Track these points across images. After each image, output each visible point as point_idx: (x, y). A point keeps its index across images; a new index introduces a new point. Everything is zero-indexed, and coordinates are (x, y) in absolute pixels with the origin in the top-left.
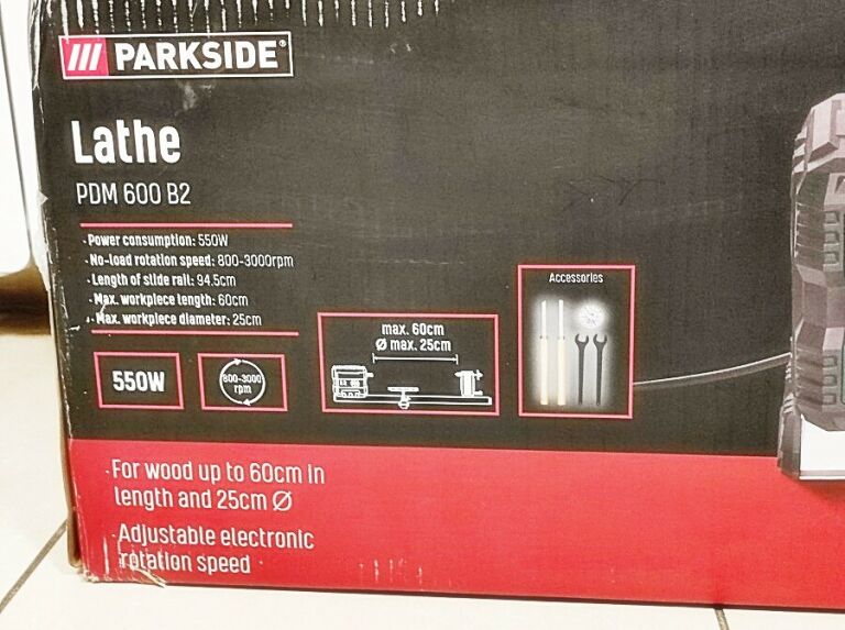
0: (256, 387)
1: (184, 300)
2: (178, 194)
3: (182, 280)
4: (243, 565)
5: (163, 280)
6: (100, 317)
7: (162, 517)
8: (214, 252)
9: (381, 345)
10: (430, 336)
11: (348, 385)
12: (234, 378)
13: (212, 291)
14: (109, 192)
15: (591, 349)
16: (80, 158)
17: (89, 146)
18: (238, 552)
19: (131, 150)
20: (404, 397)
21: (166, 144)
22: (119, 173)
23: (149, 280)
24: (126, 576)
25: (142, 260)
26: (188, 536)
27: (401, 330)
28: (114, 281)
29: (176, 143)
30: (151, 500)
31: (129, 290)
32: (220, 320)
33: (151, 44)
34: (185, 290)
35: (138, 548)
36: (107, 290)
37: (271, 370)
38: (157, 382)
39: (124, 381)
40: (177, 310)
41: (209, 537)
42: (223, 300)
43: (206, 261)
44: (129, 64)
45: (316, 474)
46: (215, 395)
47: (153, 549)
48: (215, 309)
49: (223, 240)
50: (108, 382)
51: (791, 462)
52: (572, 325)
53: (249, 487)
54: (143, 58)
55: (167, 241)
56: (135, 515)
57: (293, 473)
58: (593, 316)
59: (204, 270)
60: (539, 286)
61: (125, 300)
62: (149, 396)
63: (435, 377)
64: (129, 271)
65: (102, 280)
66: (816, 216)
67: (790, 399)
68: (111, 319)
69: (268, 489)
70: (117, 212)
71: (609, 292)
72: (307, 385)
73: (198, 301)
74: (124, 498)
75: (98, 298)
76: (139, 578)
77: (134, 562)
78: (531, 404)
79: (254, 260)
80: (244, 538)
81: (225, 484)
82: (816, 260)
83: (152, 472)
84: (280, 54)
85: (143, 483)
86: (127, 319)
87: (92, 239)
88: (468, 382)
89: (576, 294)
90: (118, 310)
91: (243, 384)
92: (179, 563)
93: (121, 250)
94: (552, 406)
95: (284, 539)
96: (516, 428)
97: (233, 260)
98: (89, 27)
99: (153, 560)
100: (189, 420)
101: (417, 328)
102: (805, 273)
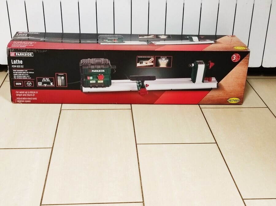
0: (31, 84)
2: (22, 67)
3: (23, 74)
4: (30, 101)
5: (21, 74)
6: (14, 78)
7: (21, 97)
8: (26, 72)
9: (43, 80)
10: (48, 80)
11: (40, 84)
12: (28, 83)
14: (15, 66)
15: (63, 81)
17: (13, 62)
18: (29, 100)
19: (17, 63)
20: (45, 85)
21: (21, 62)
22: (16, 65)
23: (19, 74)
25: (19, 73)
26: (24, 99)
27: (45, 79)
28: (16, 74)
29: (22, 62)
30: (20, 95)
32: (27, 78)
33: (19, 53)
37: (32, 83)
38: (20, 84)
39: (17, 84)
40: (22, 77)
41: (26, 99)
42: (27, 76)
43: (25, 73)
44: (17, 55)
45: (37, 92)
46: (26, 85)
48: (26, 77)
50: (15, 84)
51: (82, 91)
52: (61, 78)
53: (30, 94)
54: (19, 54)
55: (21, 71)
56: (18, 97)
57: (35, 92)
58: (63, 78)
60: (58, 75)
61: (17, 76)
63: (48, 83)
64: (17, 74)
66: (82, 69)
67: (81, 85)
69: (32, 94)
70: (16, 68)
71: (64, 76)
72: (36, 84)
73: (24, 76)
74: (17, 95)
75: (14, 76)
76: (19, 103)
77: (18, 101)
78: (58, 85)
79: (30, 73)
80: (30, 99)
81: (27, 93)
82: (82, 73)
83: (20, 92)
84: (32, 55)
85: (19, 93)
86: (17, 78)
87: (14, 71)
88: (51, 83)
89: (61, 76)
91: (29, 84)
92: (23, 101)
93: (16, 72)
94: (60, 86)
95: (34, 99)
96: (56, 88)
97: (28, 73)
98: (13, 52)
99: (21, 101)
100: (24, 88)
101: (46, 79)
102: (81, 74)
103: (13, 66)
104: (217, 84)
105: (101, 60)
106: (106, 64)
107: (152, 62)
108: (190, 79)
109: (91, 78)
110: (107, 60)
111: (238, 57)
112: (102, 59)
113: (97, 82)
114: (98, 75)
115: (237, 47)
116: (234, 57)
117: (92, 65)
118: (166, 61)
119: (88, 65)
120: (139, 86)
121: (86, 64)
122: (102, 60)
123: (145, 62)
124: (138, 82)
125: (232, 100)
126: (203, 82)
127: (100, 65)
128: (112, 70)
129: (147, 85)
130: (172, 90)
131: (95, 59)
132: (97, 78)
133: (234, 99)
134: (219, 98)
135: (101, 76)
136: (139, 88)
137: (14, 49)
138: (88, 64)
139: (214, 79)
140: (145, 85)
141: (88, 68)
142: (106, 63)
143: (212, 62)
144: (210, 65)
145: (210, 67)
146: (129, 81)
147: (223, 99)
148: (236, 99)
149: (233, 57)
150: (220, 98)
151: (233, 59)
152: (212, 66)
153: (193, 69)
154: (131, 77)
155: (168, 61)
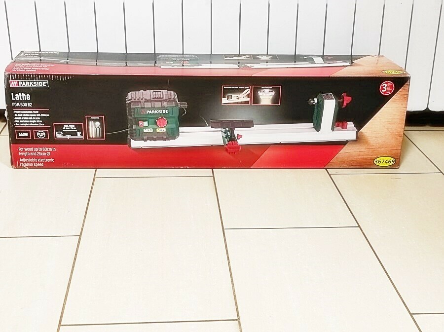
0: (43, 135)
1: (31, 121)
2: (30, 105)
3: (31, 118)
4: (42, 165)
5: (27, 118)
6: (17, 124)
7: (27, 157)
8: (36, 114)
9: (64, 128)
10: (72, 127)
11: (59, 135)
12: (40, 134)
13: (36, 120)
14: (18, 105)
15: (98, 129)
16: (13, 99)
17: (14, 97)
18: (41, 163)
19: (22, 98)
20: (68, 137)
21: (28, 97)
22: (19, 101)
23: (25, 118)
24: (22, 167)
25: (24, 115)
26: (32, 160)
27: (67, 126)
28: (19, 118)
29: (30, 97)
30: (25, 154)
31: (21, 120)
32: (37, 125)
33: (25, 82)
34: (31, 120)
35: (23, 162)
36: (18, 120)
37: (46, 132)
38: (26, 135)
39: (21, 135)
40: (30, 123)
41: (36, 160)
42: (38, 121)
44: (21, 85)
45: (54, 149)
46: (36, 137)
47: (26, 162)
48: (37, 123)
49: (38, 112)
50: (18, 135)
51: (130, 146)
52: (95, 125)
53: (43, 152)
54: (24, 84)
55: (28, 112)
56: (23, 157)
57: (50, 149)
58: (98, 124)
59: (34, 117)
60: (89, 119)
61: (21, 121)
62: (25, 137)
63: (73, 133)
64: (22, 117)
65: (17, 118)
66: (130, 109)
67: (129, 136)
68: (19, 125)
69: (46, 152)
70: (20, 108)
71: (100, 120)
72: (52, 135)
73: (33, 122)
74: (21, 154)
75: (16, 121)
76: (24, 168)
77: (23, 165)
78: (89, 137)
79: (42, 115)
80: (42, 160)
81: (38, 151)
82: (131, 115)
83: (26, 149)
84: (46, 84)
85: (24, 151)
86: (21, 124)
87: (15, 112)
89: (95, 120)
90: (20, 123)
92: (31, 165)
93: (20, 114)
94: (92, 138)
95: (49, 160)
96: (87, 141)
97: (39, 115)
98: (15, 79)
99: (26, 164)
100: (32, 141)
101: (70, 126)
102: (129, 117)
103: (13, 104)
104: (357, 133)
105: (161, 93)
106: (169, 100)
107: (248, 96)
108: (311, 125)
109: (146, 124)
110: (172, 92)
111: (391, 87)
112: (165, 92)
113: (155, 130)
114: (157, 119)
115: (389, 71)
116: (384, 86)
117: (147, 101)
118: (270, 94)
119: (140, 102)
120: (226, 138)
121: (137, 100)
122: (164, 94)
123: (236, 96)
124: (224, 130)
125: (382, 161)
126: (333, 129)
127: (161, 101)
128: (181, 111)
129: (239, 136)
130: (280, 144)
131: (152, 91)
132: (156, 124)
133: (386, 158)
134: (360, 157)
135: (161, 121)
136: (226, 140)
137: (17, 75)
138: (140, 100)
139: (350, 125)
140: (236, 136)
141: (140, 106)
142: (171, 98)
143: (347, 96)
144: (343, 100)
145: (345, 104)
146: (209, 128)
147: (366, 159)
148: (389, 158)
149: (382, 87)
150: (362, 157)
151: (383, 91)
152: (348, 102)
153: (315, 107)
154: (212, 122)
155: (273, 93)
